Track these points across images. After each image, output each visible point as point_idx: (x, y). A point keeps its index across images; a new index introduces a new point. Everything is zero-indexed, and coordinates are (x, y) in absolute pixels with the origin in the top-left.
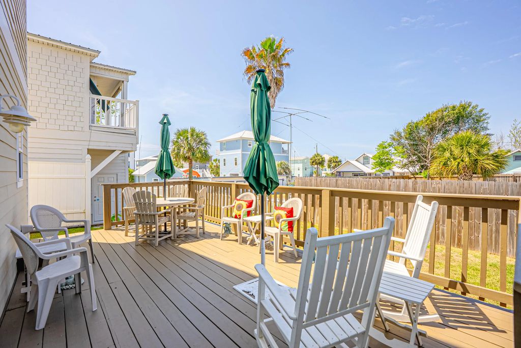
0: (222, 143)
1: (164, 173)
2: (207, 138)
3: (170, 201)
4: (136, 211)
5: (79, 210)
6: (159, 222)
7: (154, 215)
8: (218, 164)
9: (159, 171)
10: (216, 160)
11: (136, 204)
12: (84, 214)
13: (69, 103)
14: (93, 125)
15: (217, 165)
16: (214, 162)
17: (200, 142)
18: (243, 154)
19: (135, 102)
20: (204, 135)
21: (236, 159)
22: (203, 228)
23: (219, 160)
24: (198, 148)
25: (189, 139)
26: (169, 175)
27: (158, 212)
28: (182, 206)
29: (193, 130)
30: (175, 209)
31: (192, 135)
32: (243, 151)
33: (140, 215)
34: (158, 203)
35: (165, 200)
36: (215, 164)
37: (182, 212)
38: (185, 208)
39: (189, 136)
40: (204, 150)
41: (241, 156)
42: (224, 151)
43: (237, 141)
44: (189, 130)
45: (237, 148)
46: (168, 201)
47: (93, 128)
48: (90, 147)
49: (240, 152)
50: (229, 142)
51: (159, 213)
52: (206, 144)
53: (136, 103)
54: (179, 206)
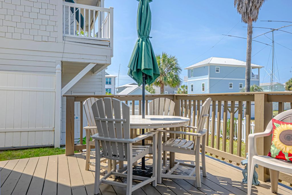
0: (189, 70)
1: (143, 74)
2: (178, 63)
3: (152, 119)
4: (96, 135)
5: (47, 128)
6: (134, 156)
7: (126, 144)
8: (186, 90)
9: (135, 70)
10: (184, 86)
11: (97, 121)
12: (53, 132)
13: (42, 11)
14: (67, 35)
15: (184, 91)
16: (182, 89)
17: (171, 67)
18: (210, 80)
19: (109, 9)
20: (174, 60)
21: (203, 84)
22: (203, 168)
23: (187, 86)
24: (169, 73)
25: (162, 64)
26: (150, 77)
27: (132, 138)
28: (168, 129)
29: (165, 56)
30: (160, 132)
31: (164, 61)
32: (210, 77)
33: (102, 141)
34: (132, 122)
35: (143, 117)
36: (182, 90)
37: (168, 139)
38: (172, 132)
39: (161, 62)
40: (175, 75)
41: (208, 81)
42: (192, 78)
43: (204, 67)
44: (161, 57)
45: (205, 74)
46: (148, 120)
47: (67, 39)
48: (64, 60)
49: (208, 78)
50: (196, 69)
51: (135, 140)
52: (177, 69)
53: (110, 11)
54: (164, 129)
